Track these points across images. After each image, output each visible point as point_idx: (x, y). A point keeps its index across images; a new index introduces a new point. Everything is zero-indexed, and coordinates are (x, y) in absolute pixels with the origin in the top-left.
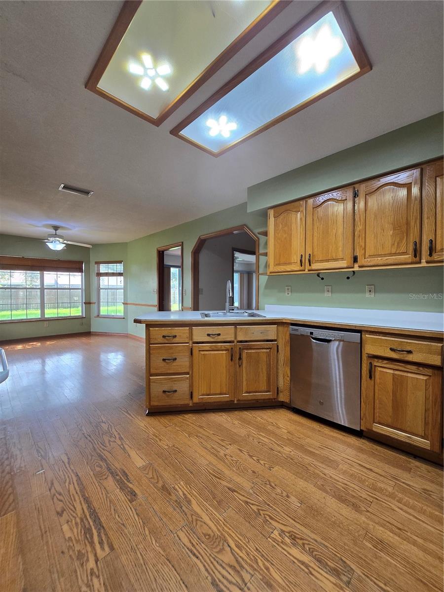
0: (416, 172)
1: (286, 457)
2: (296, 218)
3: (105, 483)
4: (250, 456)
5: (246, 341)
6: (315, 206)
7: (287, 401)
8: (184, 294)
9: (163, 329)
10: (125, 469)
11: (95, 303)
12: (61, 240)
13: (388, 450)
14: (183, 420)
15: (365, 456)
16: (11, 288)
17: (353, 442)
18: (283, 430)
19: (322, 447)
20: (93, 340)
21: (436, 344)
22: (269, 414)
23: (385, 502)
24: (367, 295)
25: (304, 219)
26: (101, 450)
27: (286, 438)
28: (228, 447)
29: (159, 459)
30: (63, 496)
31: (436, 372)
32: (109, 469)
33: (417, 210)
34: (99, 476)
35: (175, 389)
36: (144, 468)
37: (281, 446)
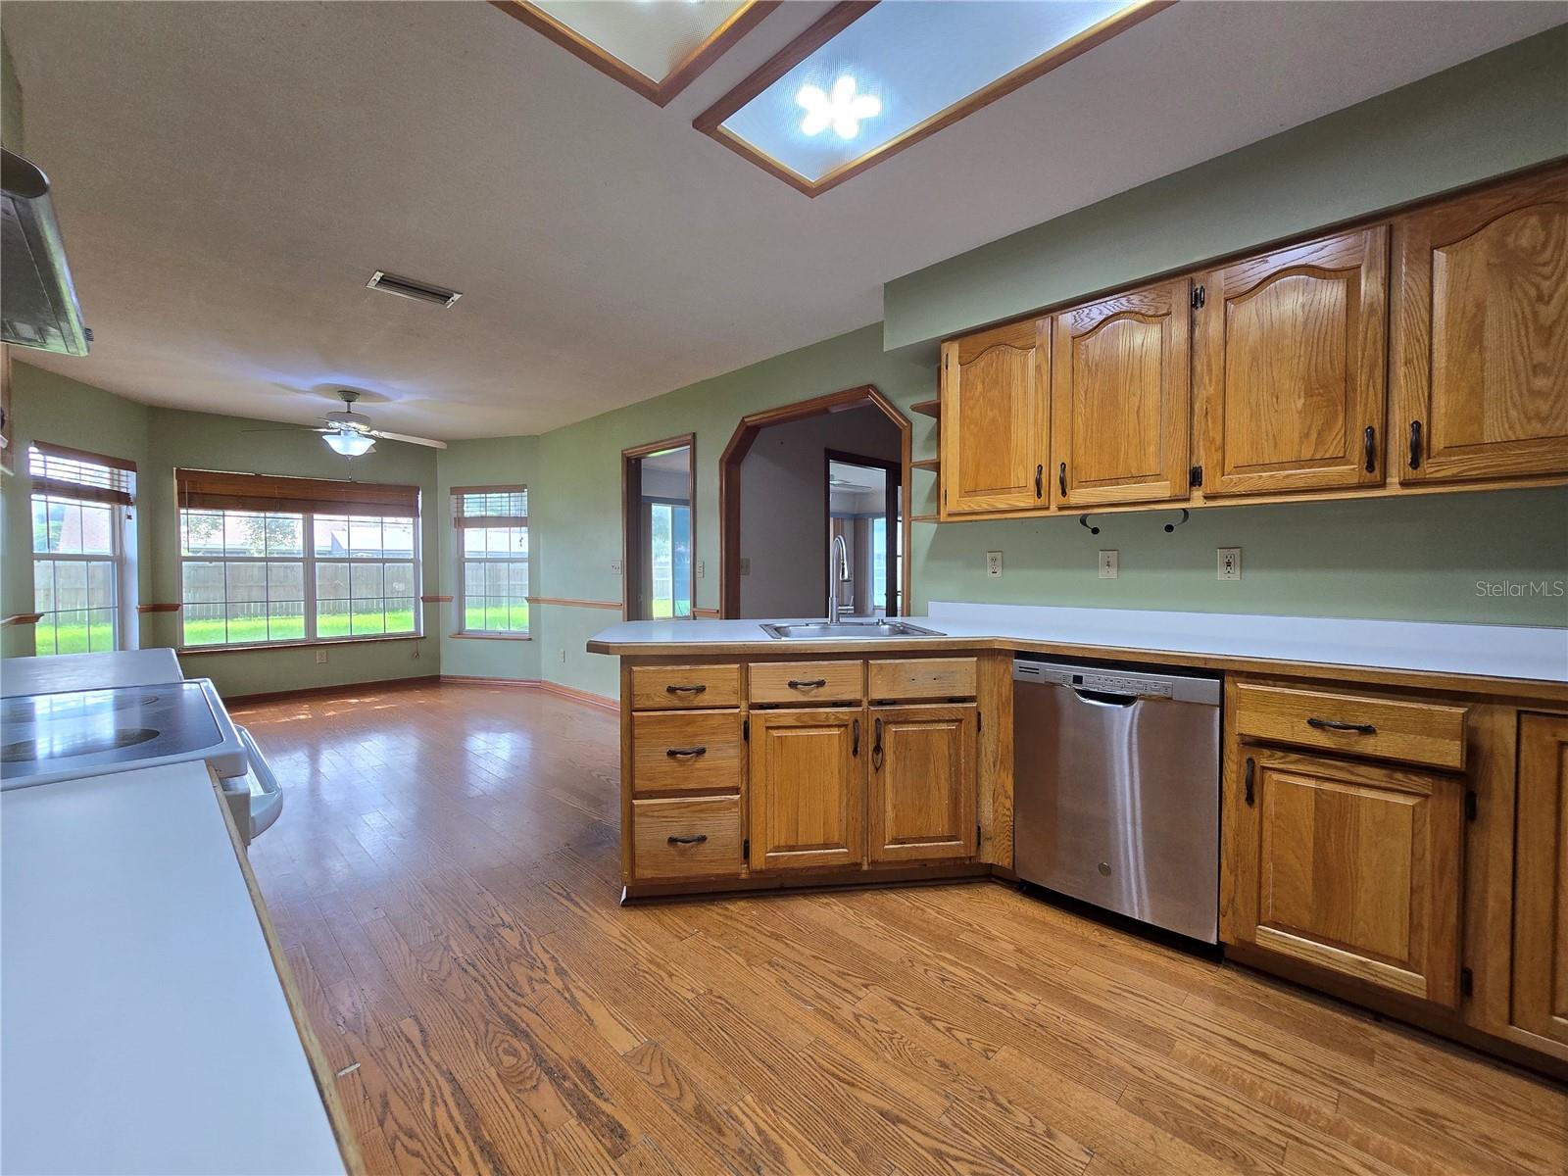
0: (1372, 239)
1: (1026, 1022)
2: (1024, 366)
3: (532, 1100)
4: (925, 1018)
5: (894, 702)
6: (1078, 333)
7: (1006, 863)
8: (698, 575)
9: (669, 668)
10: (585, 1060)
11: (450, 600)
12: (363, 428)
13: (1300, 998)
14: (726, 917)
15: (1240, 1017)
16: (225, 560)
17: (1199, 978)
18: (1004, 945)
19: (1118, 991)
20: (446, 699)
21: (1446, 709)
22: (958, 900)
23: (1322, 1147)
24: (1221, 574)
25: (1046, 368)
26: (512, 1005)
27: (1014, 966)
28: (860, 994)
29: (675, 1030)
30: (420, 1141)
31: (1444, 784)
32: (540, 1060)
33: (1375, 343)
34: (512, 1079)
35: (700, 832)
36: (636, 1057)
37: (1005, 990)
